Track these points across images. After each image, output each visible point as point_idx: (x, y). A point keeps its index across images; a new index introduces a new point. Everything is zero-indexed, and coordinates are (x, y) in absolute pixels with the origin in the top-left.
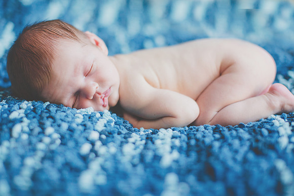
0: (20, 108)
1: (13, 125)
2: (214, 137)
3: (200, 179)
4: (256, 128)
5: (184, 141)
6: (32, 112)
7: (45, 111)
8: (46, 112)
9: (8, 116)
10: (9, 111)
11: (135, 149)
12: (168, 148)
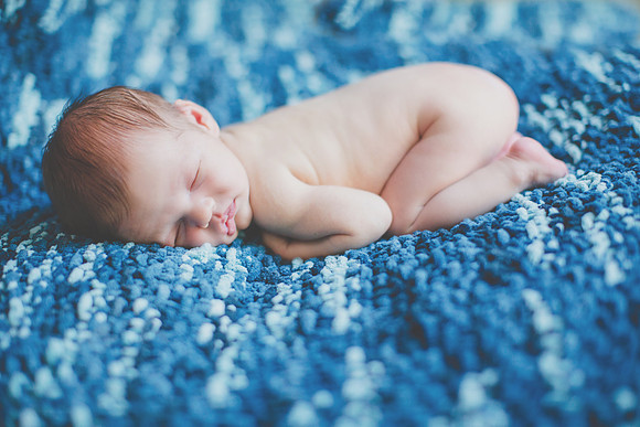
0: (85, 261)
1: (78, 296)
2: (417, 258)
3: (401, 349)
4: (490, 228)
5: (367, 278)
6: (106, 267)
7: (129, 262)
8: (130, 265)
9: (66, 279)
10: (67, 268)
11: (288, 314)
12: (342, 298)
